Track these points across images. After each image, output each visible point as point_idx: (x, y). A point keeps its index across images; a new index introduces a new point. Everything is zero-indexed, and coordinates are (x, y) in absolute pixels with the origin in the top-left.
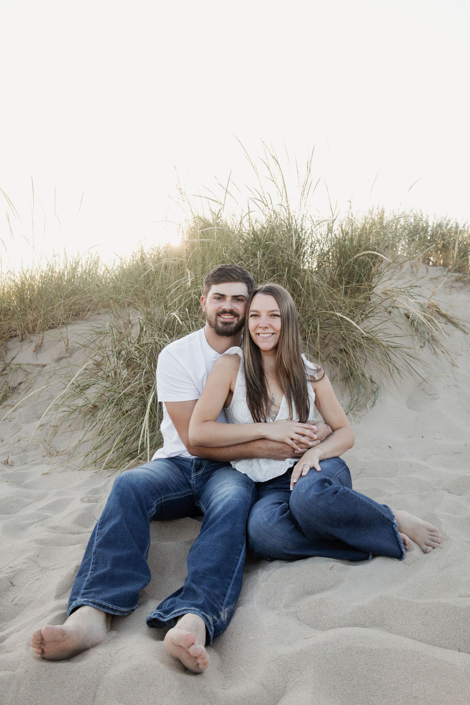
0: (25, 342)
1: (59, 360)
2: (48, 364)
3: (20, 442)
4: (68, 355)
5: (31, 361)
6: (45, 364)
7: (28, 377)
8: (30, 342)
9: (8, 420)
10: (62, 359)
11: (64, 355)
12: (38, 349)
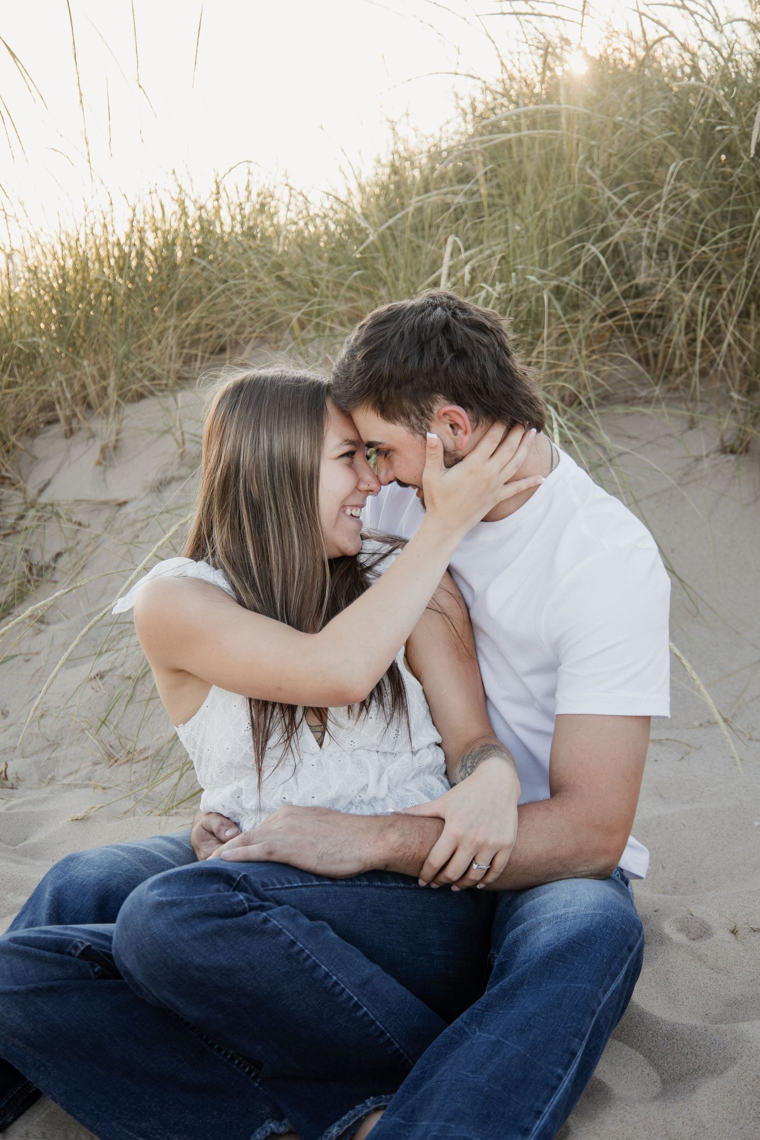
0: (75, 438)
1: (161, 485)
2: (132, 500)
3: (45, 721)
4: (184, 471)
5: (89, 493)
6: (123, 500)
7: (79, 537)
8: (89, 438)
9: (21, 658)
10: (169, 483)
11: (176, 474)
12: (109, 456)
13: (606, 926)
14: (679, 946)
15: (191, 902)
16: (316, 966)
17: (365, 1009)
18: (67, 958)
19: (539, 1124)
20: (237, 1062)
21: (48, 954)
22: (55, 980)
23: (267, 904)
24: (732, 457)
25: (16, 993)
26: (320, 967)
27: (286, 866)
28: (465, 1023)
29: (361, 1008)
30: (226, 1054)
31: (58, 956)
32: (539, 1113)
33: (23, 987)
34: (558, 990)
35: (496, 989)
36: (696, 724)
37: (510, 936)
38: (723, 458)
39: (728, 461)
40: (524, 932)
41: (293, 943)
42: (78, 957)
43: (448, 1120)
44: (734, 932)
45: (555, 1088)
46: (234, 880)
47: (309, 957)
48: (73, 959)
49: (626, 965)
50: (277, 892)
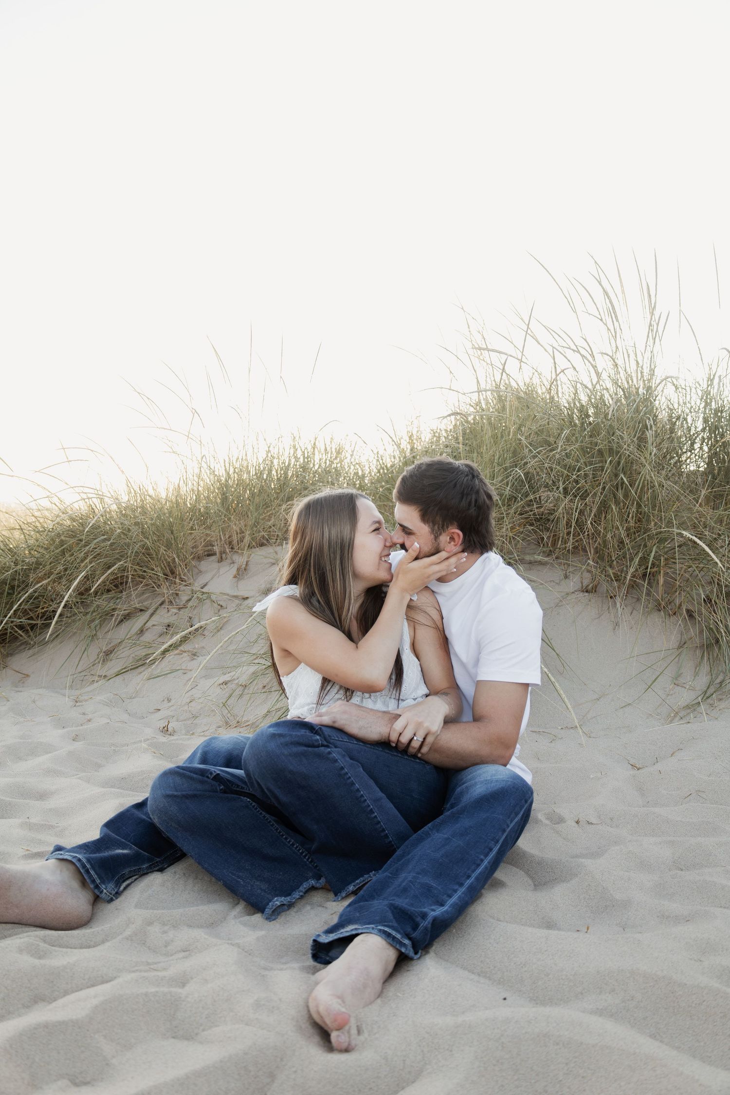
0: (224, 563)
2: (251, 597)
3: (192, 704)
5: (228, 591)
6: (246, 596)
7: (221, 613)
8: (230, 564)
12: (241, 573)
13: (514, 787)
14: (547, 825)
15: (291, 735)
16: (353, 784)
17: (376, 814)
18: (206, 779)
19: (468, 882)
20: (295, 846)
21: (195, 776)
22: (198, 791)
23: (331, 745)
24: (586, 594)
25: (175, 796)
26: (355, 784)
27: (340, 731)
28: (430, 828)
29: (374, 813)
30: (289, 842)
31: (200, 777)
32: (469, 877)
33: (179, 793)
34: (484, 817)
35: (448, 813)
36: (560, 728)
37: (459, 790)
38: (581, 594)
39: (584, 596)
40: (467, 787)
41: (342, 768)
42: (212, 779)
43: (418, 873)
44: (577, 822)
45: (479, 865)
46: (314, 729)
47: (350, 778)
48: (209, 780)
49: (523, 810)
50: (336, 741)
